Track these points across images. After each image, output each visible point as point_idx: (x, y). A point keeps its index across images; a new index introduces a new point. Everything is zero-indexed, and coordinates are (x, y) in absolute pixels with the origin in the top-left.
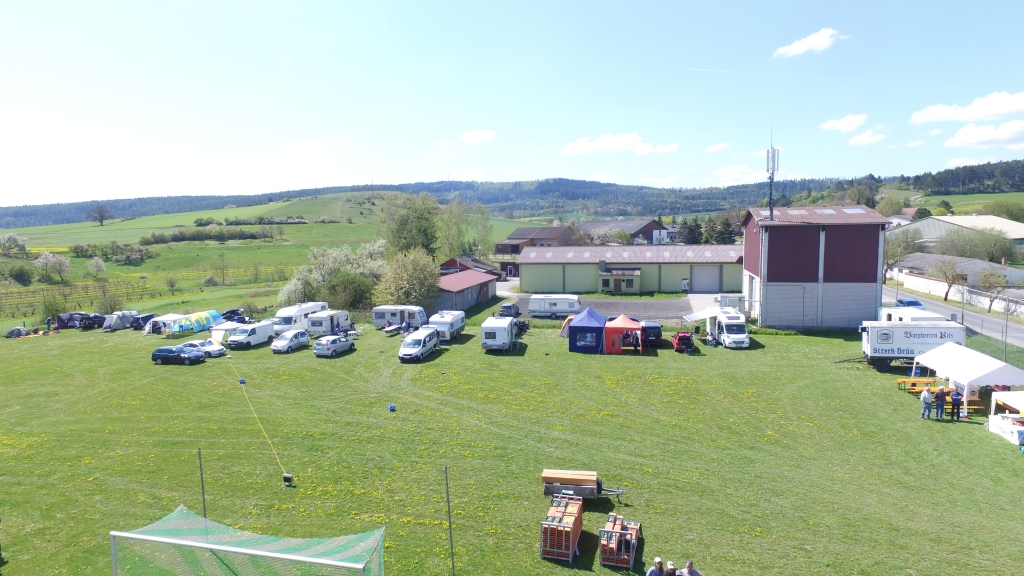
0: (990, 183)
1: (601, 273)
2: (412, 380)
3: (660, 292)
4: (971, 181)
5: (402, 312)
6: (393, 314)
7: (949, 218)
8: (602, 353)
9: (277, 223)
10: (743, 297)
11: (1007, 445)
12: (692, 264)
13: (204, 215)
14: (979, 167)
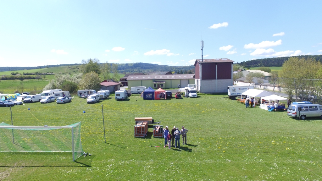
0: (259, 64)
1: (153, 82)
2: (91, 107)
3: (171, 88)
4: (255, 64)
5: (88, 91)
6: (85, 92)
7: (249, 71)
8: (154, 99)
9: (43, 74)
10: (195, 85)
11: (264, 110)
12: (180, 79)
13: (15, 72)
14: (256, 60)
